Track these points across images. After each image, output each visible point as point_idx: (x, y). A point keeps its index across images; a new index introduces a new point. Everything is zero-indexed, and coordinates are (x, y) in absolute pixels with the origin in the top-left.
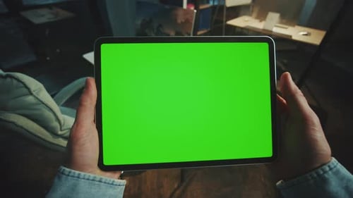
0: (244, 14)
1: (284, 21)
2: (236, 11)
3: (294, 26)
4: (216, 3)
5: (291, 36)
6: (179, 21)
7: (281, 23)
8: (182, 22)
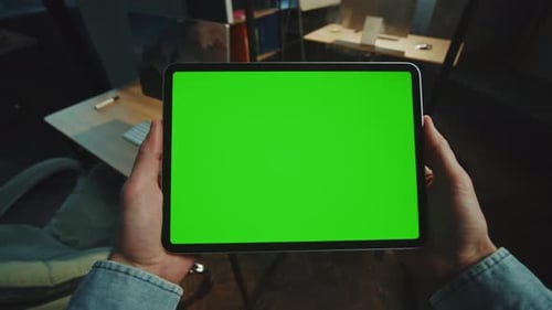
0: (333, 22)
1: (392, 29)
2: (320, 17)
3: (406, 36)
4: (284, 6)
5: (403, 53)
6: (205, 46)
7: (387, 32)
8: (210, 48)
